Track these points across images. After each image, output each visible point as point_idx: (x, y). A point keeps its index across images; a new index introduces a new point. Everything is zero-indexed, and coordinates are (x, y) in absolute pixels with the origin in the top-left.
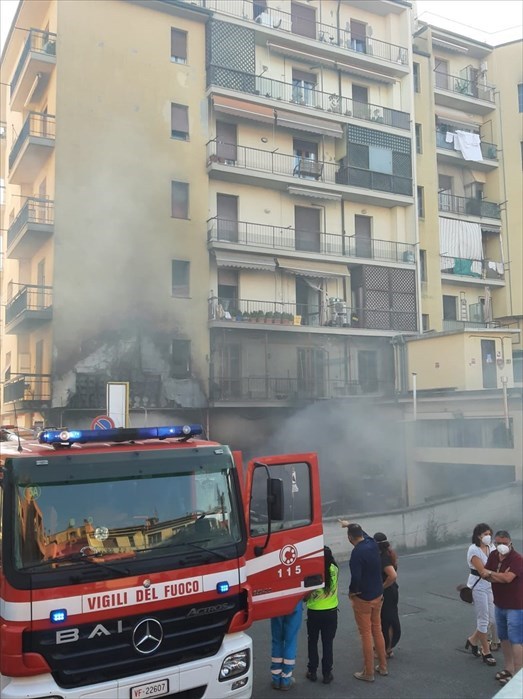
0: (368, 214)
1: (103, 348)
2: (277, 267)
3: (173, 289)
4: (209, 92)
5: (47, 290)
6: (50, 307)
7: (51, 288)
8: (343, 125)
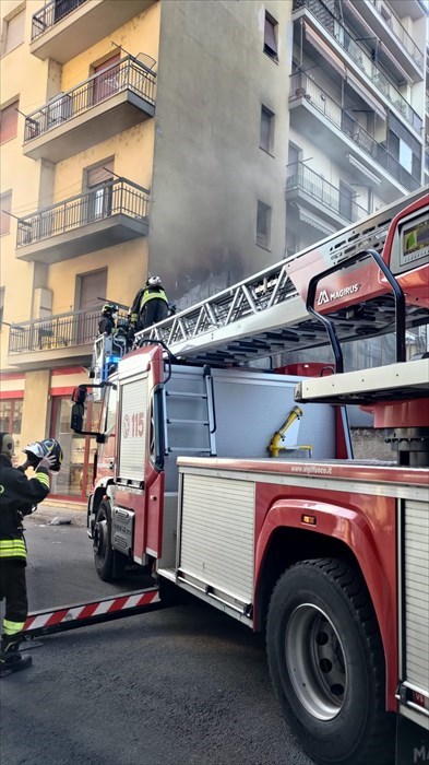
3: (257, 236)
4: (299, 14)
5: (143, 194)
6: (145, 218)
7: (147, 192)
8: (386, 108)
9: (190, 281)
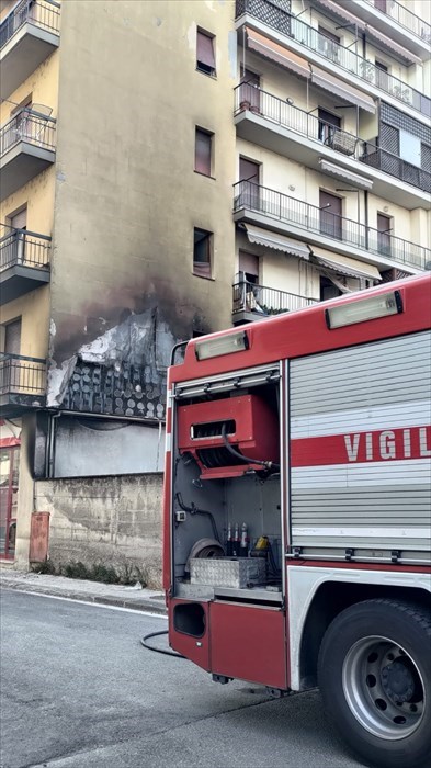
0: (389, 213)
1: (113, 330)
2: (311, 255)
3: (195, 266)
4: (241, 22)
5: (43, 241)
6: (48, 266)
7: (49, 239)
8: (376, 99)
9: (104, 323)
